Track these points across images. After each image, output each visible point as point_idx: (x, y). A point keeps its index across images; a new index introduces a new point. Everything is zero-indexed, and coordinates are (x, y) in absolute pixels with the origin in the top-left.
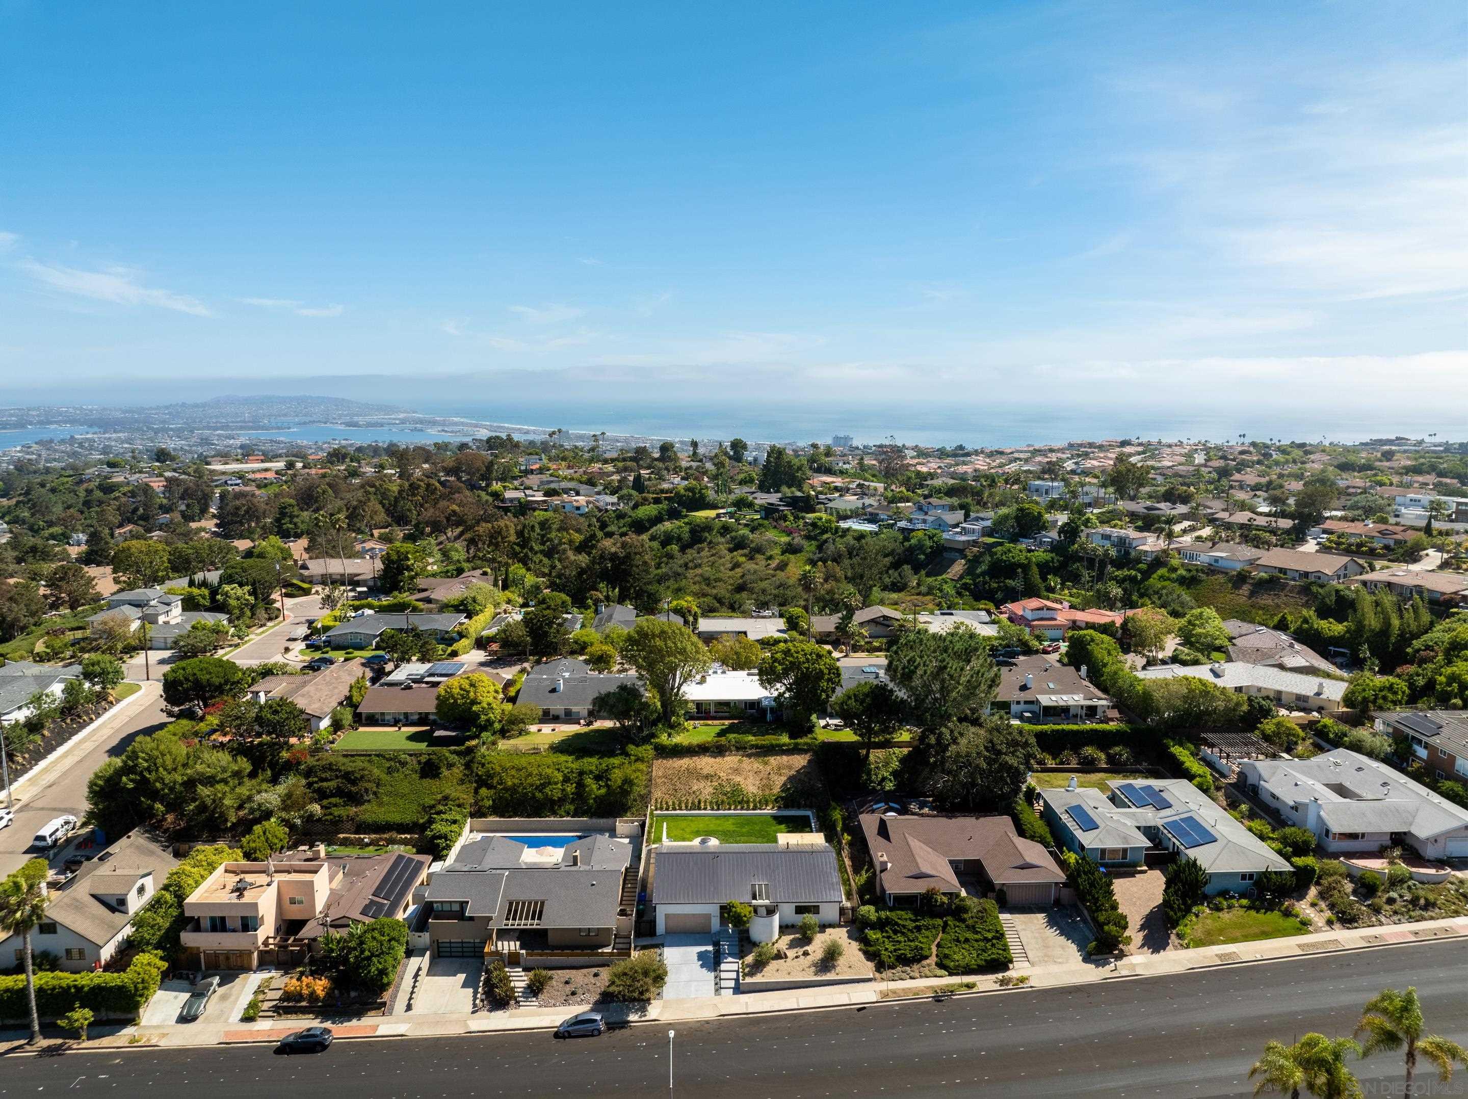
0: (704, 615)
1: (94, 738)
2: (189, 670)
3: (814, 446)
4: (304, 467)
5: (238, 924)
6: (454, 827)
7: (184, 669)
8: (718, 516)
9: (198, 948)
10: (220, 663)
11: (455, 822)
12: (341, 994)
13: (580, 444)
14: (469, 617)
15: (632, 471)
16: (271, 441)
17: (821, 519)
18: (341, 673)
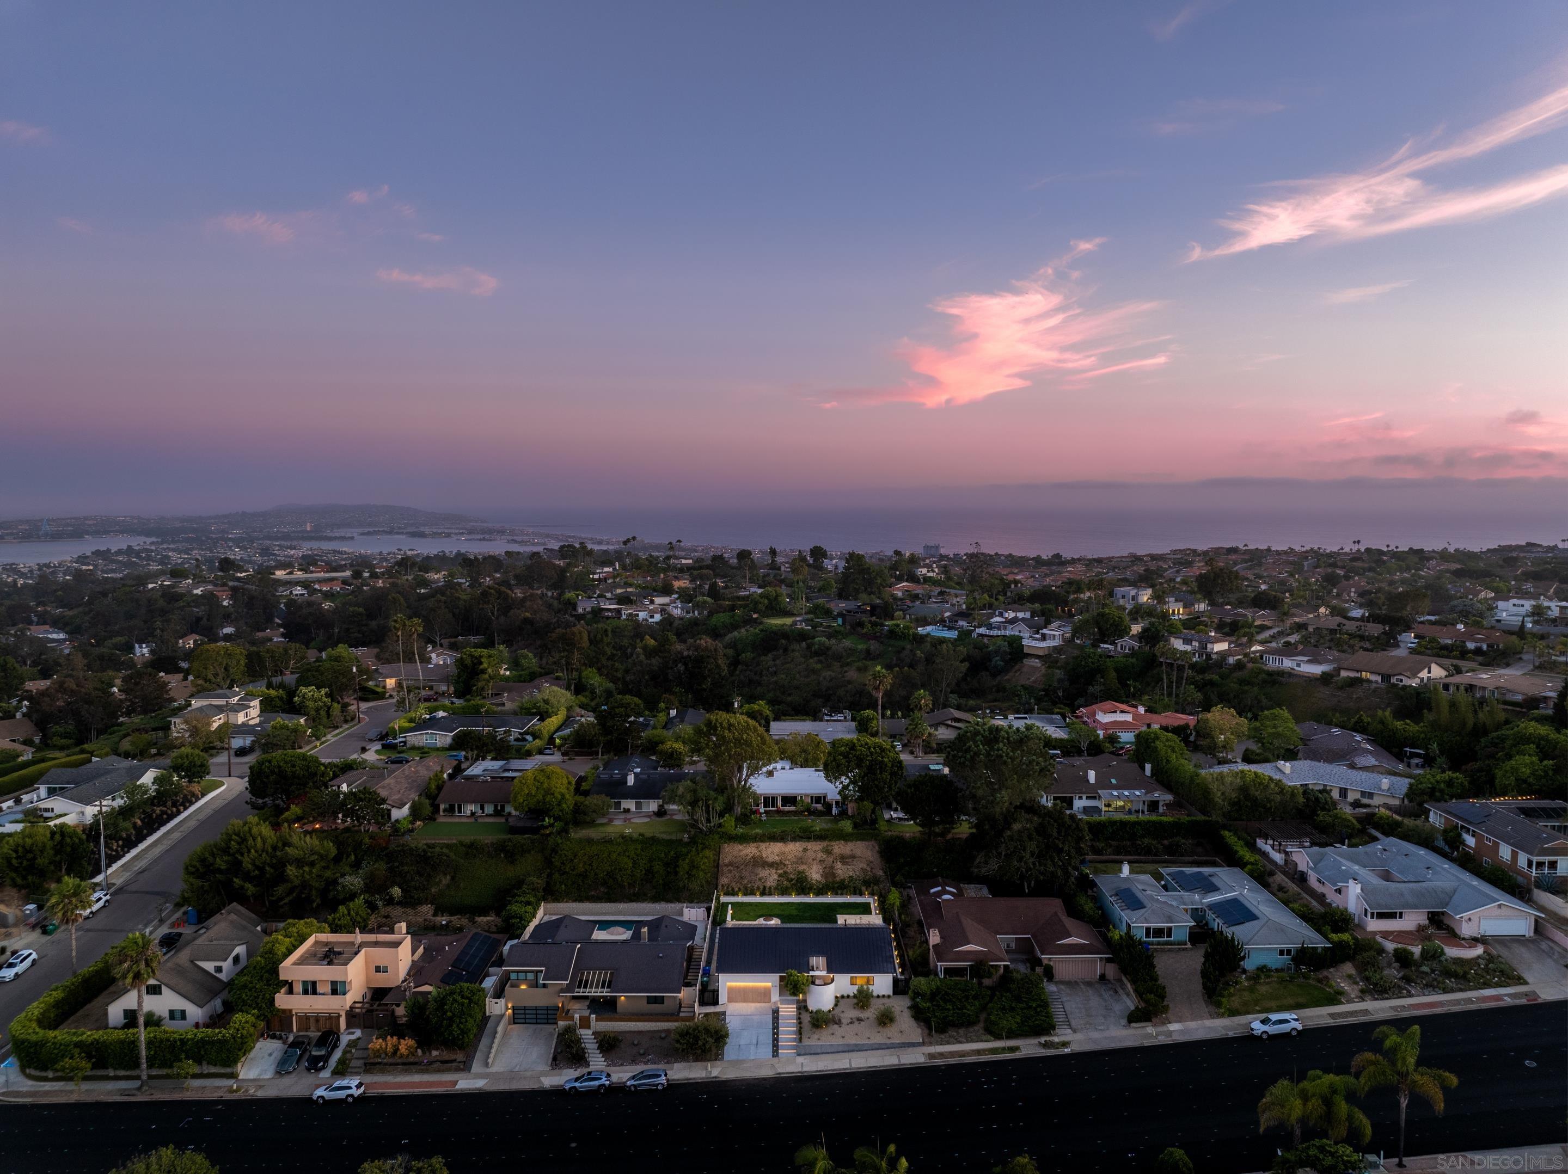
0: (777, 719)
1: (181, 829)
2: (274, 763)
3: (897, 553)
4: (371, 576)
5: (328, 989)
6: (529, 908)
7: (270, 762)
8: (795, 623)
9: (291, 1011)
10: (304, 757)
11: (528, 903)
12: (424, 1053)
13: (655, 554)
14: (542, 719)
15: (708, 579)
16: (335, 551)
17: (898, 625)
18: (419, 768)
